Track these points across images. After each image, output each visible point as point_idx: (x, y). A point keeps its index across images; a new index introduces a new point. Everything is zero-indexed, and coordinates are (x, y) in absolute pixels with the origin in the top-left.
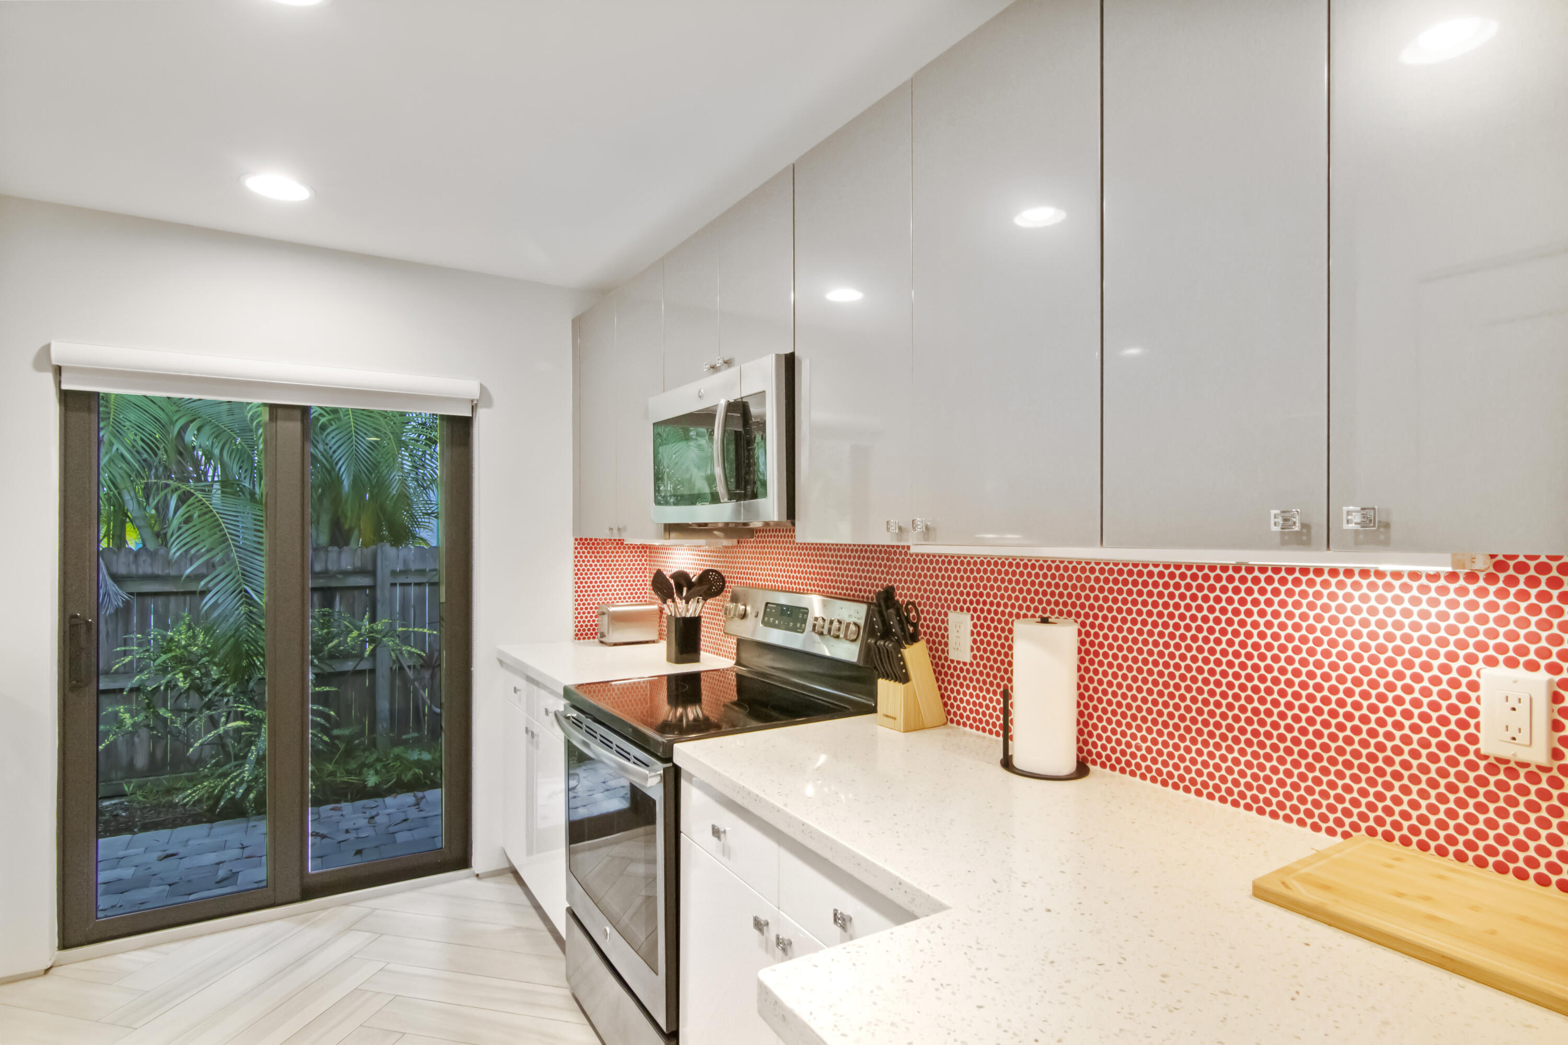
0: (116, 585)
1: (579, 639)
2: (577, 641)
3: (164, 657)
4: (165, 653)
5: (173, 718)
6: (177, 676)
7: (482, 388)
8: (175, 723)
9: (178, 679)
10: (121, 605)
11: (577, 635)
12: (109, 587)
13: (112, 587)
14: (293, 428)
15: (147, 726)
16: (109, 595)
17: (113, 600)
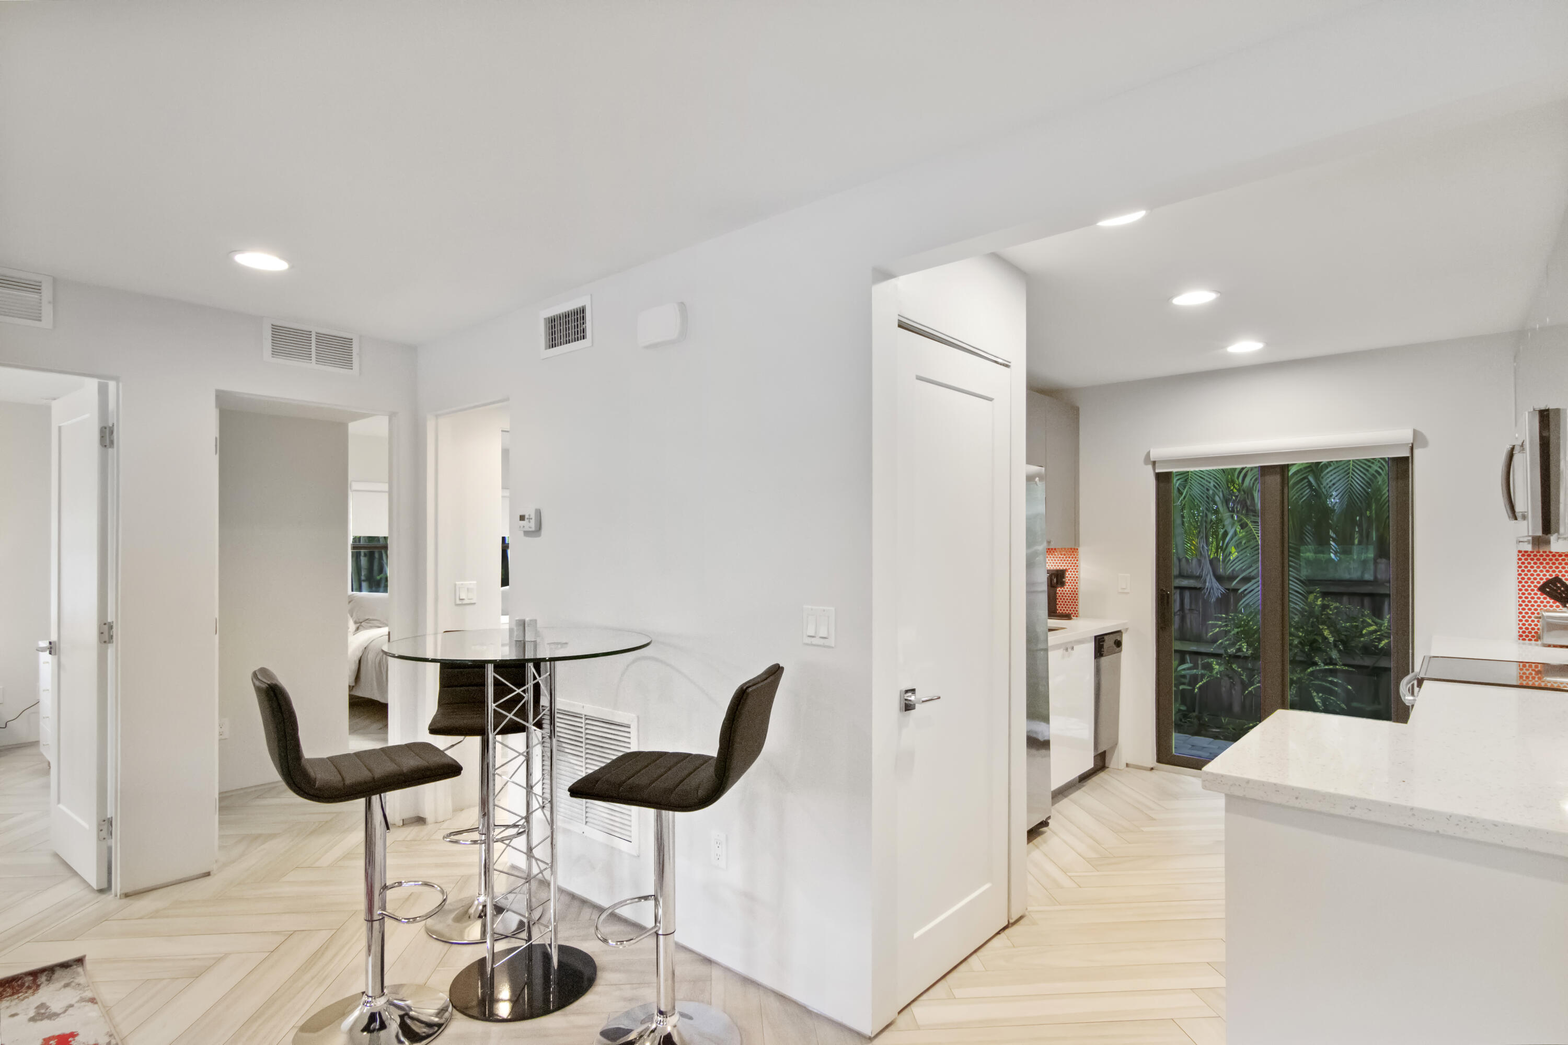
0: (1217, 583)
1: (1524, 639)
2: (1521, 641)
3: (1236, 630)
4: (1238, 628)
5: (1242, 672)
6: (1243, 645)
7: (1416, 433)
8: (1243, 675)
9: (1243, 646)
10: (1220, 596)
11: (1521, 636)
12: (1213, 583)
13: (1216, 584)
14: (1275, 479)
15: (1228, 676)
16: (1213, 589)
17: (1215, 592)
